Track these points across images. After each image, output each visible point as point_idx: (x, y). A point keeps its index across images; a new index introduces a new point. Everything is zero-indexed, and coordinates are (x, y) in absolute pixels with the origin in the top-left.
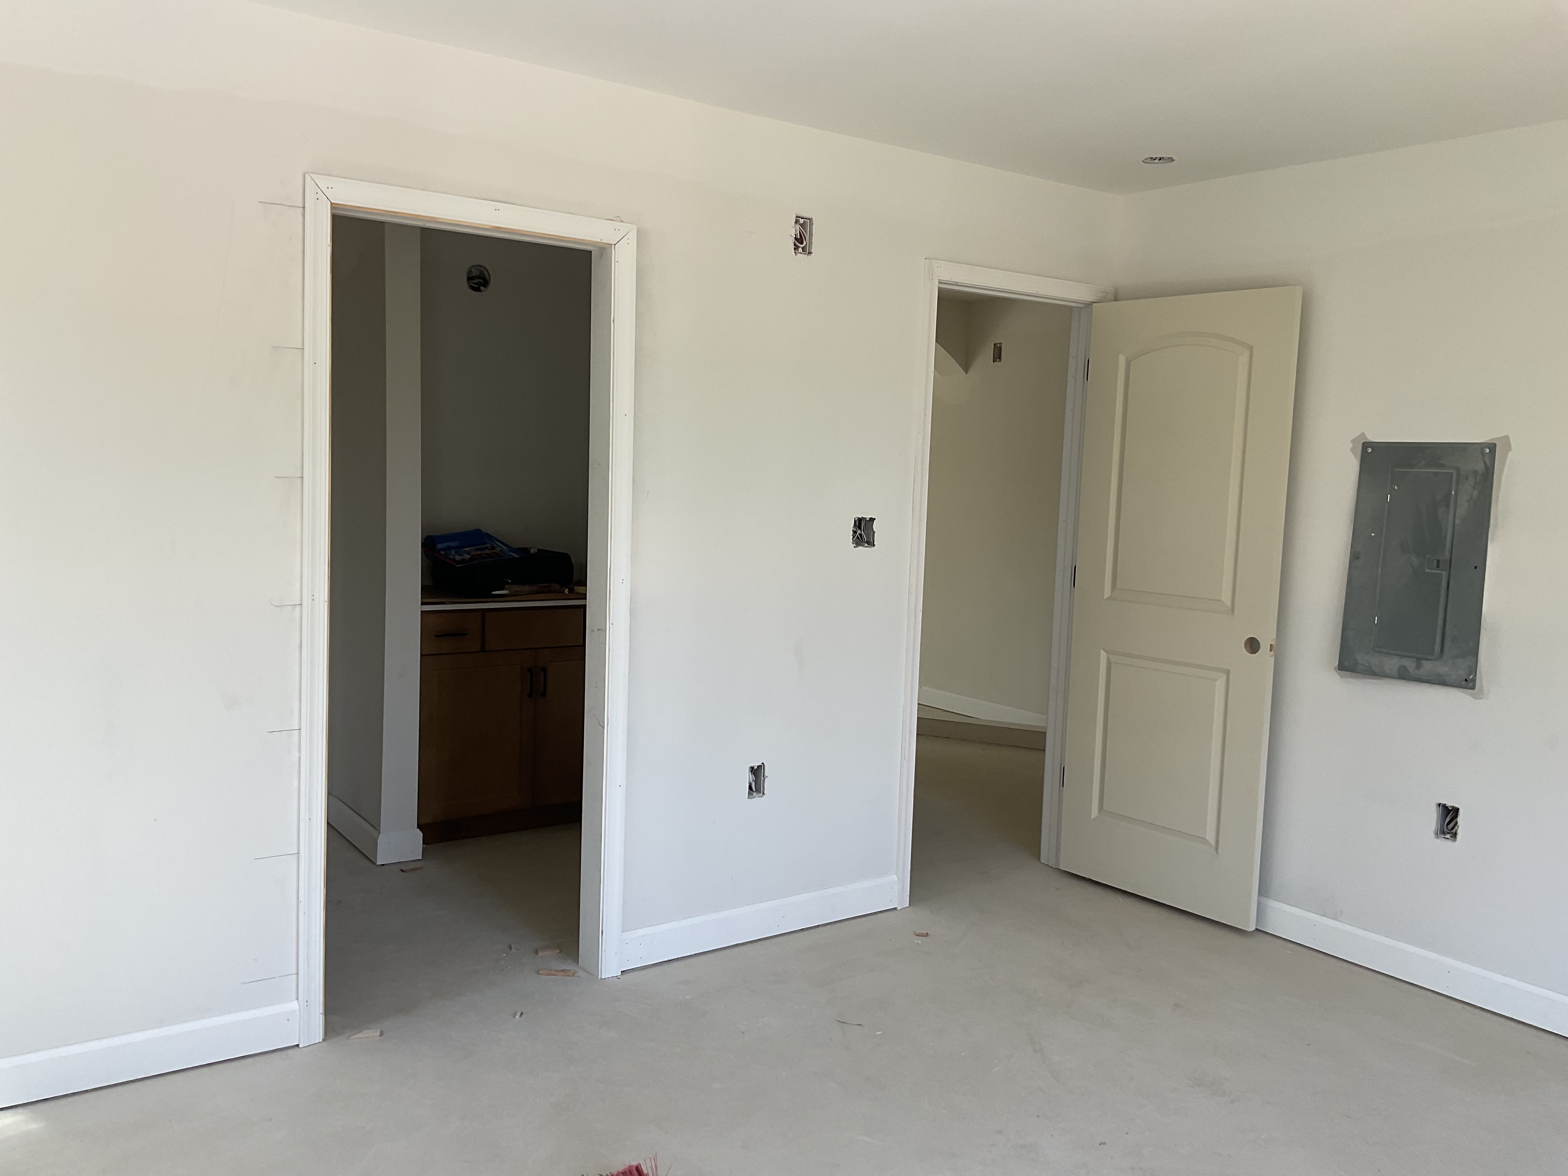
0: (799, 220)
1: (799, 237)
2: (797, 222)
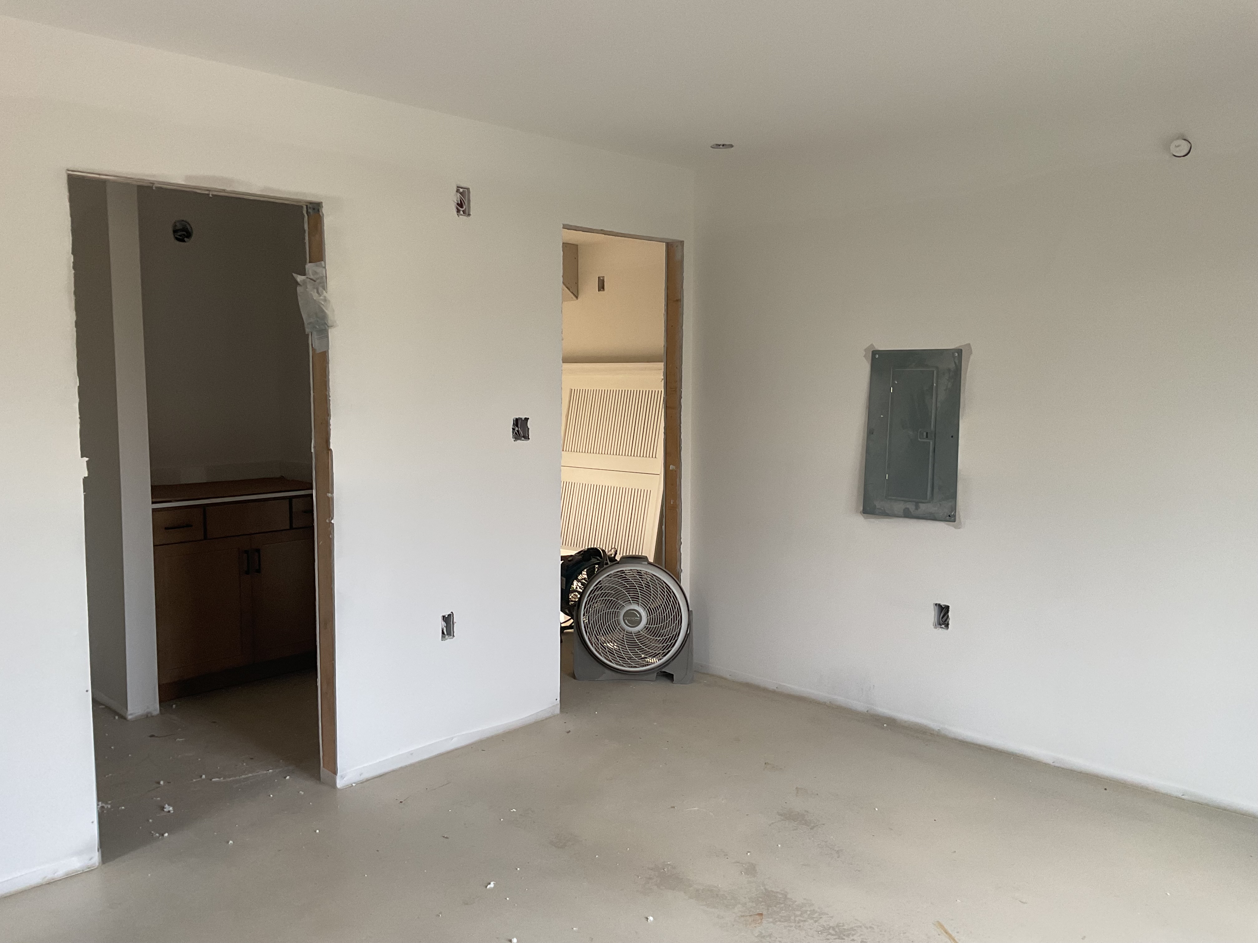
0: (460, 190)
1: (460, 203)
2: (458, 191)
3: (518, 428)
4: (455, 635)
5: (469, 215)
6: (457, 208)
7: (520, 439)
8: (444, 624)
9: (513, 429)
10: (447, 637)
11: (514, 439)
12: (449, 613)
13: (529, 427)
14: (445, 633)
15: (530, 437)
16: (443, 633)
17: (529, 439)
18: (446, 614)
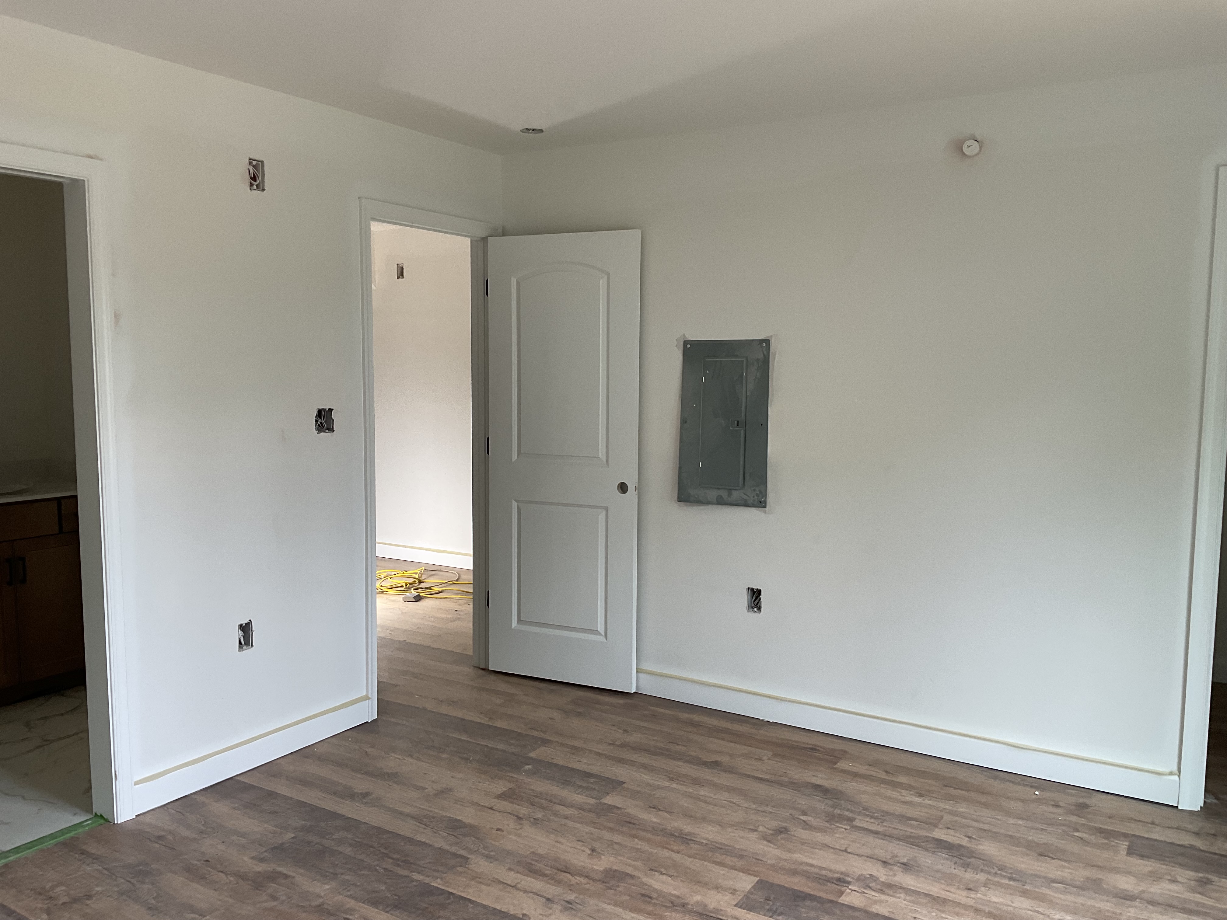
0: (252, 162)
1: (253, 176)
2: (250, 163)
3: (321, 419)
4: (253, 644)
5: (263, 190)
6: (250, 182)
7: (324, 432)
8: (241, 633)
9: (317, 421)
10: (245, 647)
11: (317, 431)
12: (246, 621)
13: (333, 419)
14: (243, 643)
15: (334, 429)
16: (240, 643)
17: (334, 431)
18: (244, 622)
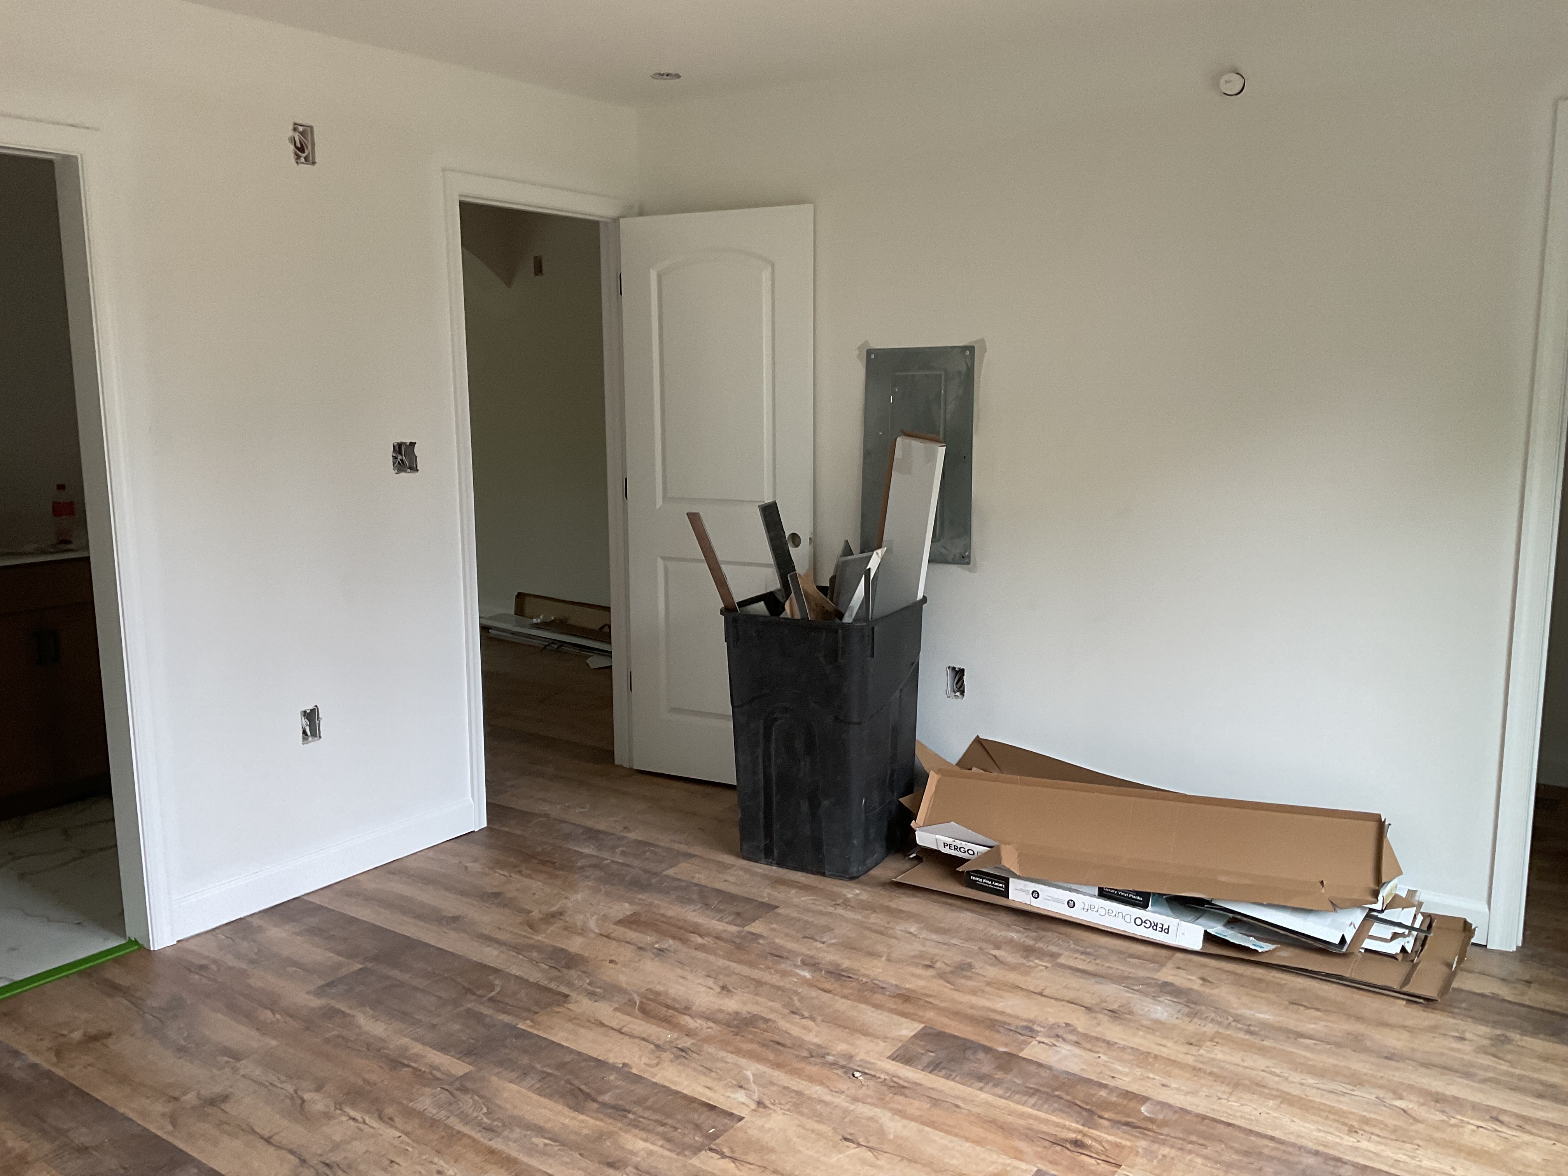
0: (298, 128)
1: (299, 146)
2: (295, 130)
3: (401, 455)
4: (321, 735)
5: (314, 163)
6: (296, 154)
7: (406, 471)
8: (305, 722)
9: (394, 458)
10: (310, 738)
11: (397, 471)
12: (311, 707)
13: (416, 455)
14: (309, 733)
16: (304, 732)
17: (417, 470)
